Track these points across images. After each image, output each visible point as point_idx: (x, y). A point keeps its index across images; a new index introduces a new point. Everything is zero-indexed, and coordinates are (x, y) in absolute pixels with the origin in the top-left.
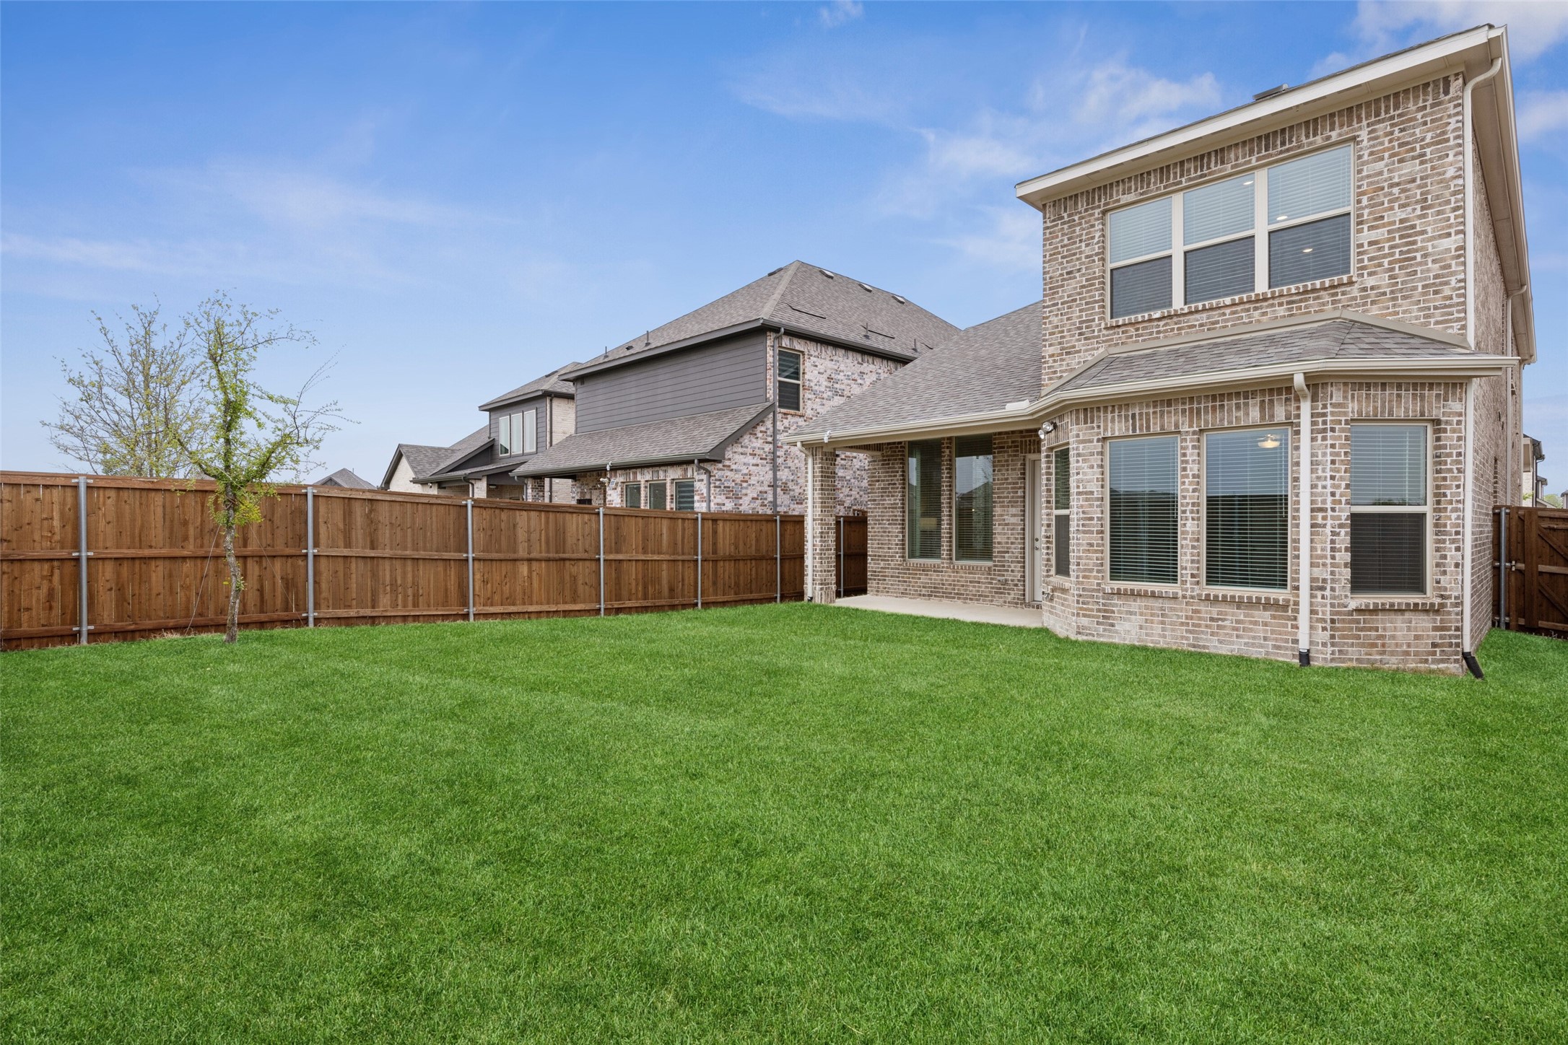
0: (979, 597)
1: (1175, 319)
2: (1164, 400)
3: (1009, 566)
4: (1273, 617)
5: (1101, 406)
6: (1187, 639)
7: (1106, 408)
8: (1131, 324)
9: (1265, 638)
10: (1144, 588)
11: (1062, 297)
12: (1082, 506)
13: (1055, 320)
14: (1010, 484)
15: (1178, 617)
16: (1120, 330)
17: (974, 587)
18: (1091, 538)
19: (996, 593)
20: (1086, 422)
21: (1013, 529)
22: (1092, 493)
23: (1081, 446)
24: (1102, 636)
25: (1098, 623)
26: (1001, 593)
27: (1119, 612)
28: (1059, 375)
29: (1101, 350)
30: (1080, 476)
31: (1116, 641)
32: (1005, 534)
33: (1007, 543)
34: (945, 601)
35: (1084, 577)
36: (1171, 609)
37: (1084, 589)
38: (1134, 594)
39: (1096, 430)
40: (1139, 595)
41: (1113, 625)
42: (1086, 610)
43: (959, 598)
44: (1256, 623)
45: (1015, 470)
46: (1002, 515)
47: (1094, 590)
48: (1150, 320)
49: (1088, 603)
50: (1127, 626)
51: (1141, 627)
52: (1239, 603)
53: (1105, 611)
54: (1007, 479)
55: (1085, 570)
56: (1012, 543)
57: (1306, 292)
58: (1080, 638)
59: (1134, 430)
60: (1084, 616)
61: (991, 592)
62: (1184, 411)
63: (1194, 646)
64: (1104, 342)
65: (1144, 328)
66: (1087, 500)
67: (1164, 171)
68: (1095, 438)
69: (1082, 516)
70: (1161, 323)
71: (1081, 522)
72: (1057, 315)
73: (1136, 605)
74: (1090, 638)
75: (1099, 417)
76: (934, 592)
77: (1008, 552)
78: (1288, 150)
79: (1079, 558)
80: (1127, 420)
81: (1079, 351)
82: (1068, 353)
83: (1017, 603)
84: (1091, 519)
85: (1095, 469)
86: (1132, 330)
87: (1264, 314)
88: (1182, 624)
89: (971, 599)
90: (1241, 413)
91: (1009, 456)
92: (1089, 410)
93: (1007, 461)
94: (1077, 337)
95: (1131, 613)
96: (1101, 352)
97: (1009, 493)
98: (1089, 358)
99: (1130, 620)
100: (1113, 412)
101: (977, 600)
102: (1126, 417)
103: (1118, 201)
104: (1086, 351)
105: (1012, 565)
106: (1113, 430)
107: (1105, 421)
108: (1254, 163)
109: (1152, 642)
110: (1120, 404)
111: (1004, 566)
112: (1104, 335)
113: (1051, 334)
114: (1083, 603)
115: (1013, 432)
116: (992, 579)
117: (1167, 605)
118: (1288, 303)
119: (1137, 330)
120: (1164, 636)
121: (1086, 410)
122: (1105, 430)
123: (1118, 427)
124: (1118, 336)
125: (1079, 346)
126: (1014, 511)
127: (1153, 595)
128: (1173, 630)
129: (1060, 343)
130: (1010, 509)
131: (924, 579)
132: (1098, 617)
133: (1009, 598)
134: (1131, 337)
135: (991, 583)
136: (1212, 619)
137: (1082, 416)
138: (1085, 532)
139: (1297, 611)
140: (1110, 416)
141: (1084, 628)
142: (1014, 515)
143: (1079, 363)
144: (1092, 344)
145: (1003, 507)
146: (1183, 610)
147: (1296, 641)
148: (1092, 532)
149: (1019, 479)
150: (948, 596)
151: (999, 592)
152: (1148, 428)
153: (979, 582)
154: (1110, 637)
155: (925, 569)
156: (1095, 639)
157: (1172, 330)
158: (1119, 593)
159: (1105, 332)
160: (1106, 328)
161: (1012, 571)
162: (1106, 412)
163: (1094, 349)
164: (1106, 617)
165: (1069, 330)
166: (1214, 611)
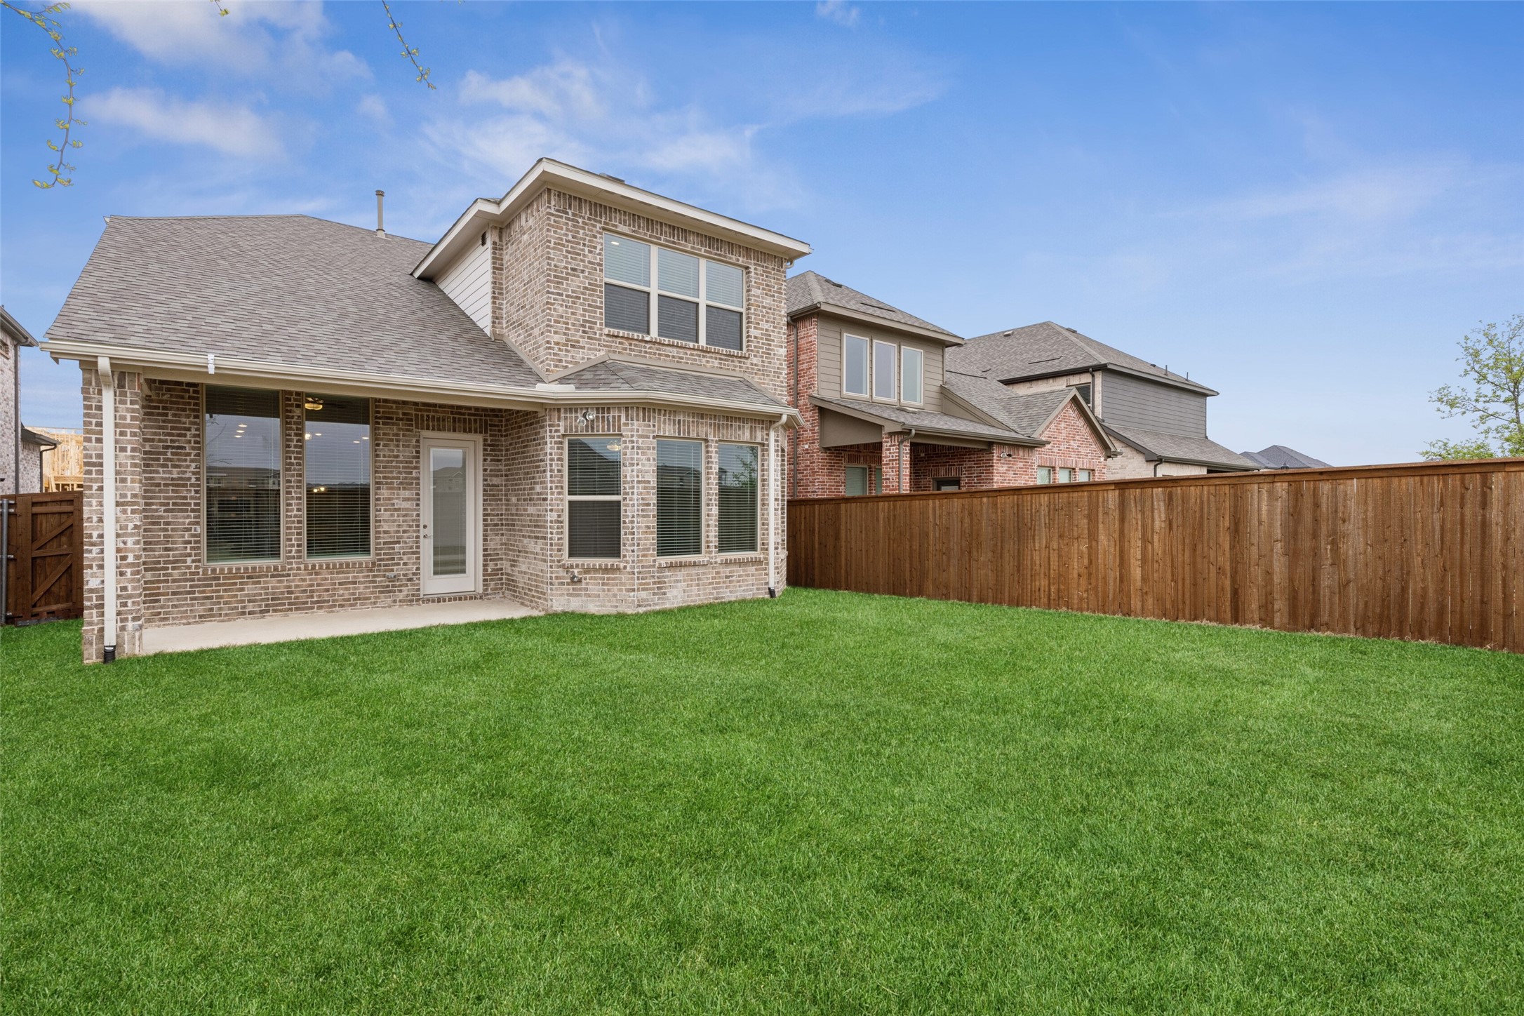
0: (354, 601)
1: (657, 346)
2: (700, 413)
3: (401, 559)
4: (757, 570)
5: (657, 408)
6: (712, 594)
7: (660, 410)
8: (628, 338)
9: (753, 585)
10: (688, 560)
11: (566, 290)
12: (641, 493)
13: (561, 310)
14: (401, 462)
15: (708, 578)
16: (618, 340)
17: (346, 589)
18: (648, 522)
19: (381, 592)
20: (644, 420)
21: (406, 515)
22: (649, 482)
23: (640, 440)
24: (657, 604)
25: (654, 594)
26: (390, 592)
27: (670, 582)
28: (564, 364)
29: (602, 353)
30: (640, 467)
31: (668, 606)
32: (394, 521)
33: (398, 532)
34: (294, 615)
35: (643, 556)
36: (704, 574)
37: (643, 567)
38: (681, 565)
39: (652, 428)
40: (685, 566)
41: (665, 594)
42: (644, 584)
43: (319, 608)
44: (748, 575)
45: (408, 446)
46: (389, 499)
47: (650, 566)
48: (642, 341)
49: (646, 578)
50: (675, 592)
51: (684, 591)
52: (740, 563)
53: (659, 583)
54: (397, 456)
55: (644, 550)
56: (405, 532)
57: (730, 355)
58: (641, 610)
59: (679, 433)
60: (643, 590)
61: (373, 593)
62: (711, 424)
63: (717, 598)
64: (605, 346)
65: (636, 345)
66: (645, 488)
67: (650, 222)
68: (651, 435)
69: (641, 502)
70: (648, 346)
71: (641, 508)
72: (562, 305)
73: (680, 574)
74: (649, 608)
75: (654, 418)
76: (272, 606)
77: (399, 543)
78: (720, 255)
79: (639, 539)
80: (674, 424)
81: (583, 348)
82: (573, 346)
83: (411, 601)
84: (648, 505)
85: (651, 462)
86: (626, 343)
87: (708, 362)
88: (710, 583)
89: (341, 606)
90: (741, 433)
91: (400, 430)
92: (648, 409)
93: (397, 435)
94: (581, 333)
95: (677, 581)
96: (601, 354)
97: (400, 473)
98: (592, 357)
99: (676, 587)
100: (665, 415)
101: (351, 605)
102: (674, 421)
103: (616, 226)
104: (590, 349)
105: (405, 557)
106: (664, 431)
107: (659, 422)
108: (702, 253)
109: (692, 601)
110: (670, 409)
111: (393, 559)
112: (604, 340)
113: (556, 322)
114: (642, 579)
115: (404, 403)
116: (374, 576)
117: (701, 570)
118: (720, 359)
119: (630, 345)
120: (699, 595)
121: (644, 409)
122: (659, 429)
123: (668, 429)
124: (615, 344)
125: (583, 342)
126: (407, 494)
127: (695, 565)
128: (704, 589)
129: (565, 334)
130: (402, 492)
131: (250, 589)
132: (654, 589)
133: (401, 596)
134: (626, 349)
135: (374, 582)
136: (727, 577)
137: (641, 414)
138: (644, 516)
139: (768, 564)
140: (662, 418)
141: (643, 600)
142: (405, 499)
143: (583, 358)
144: (595, 344)
145: (392, 489)
146: (711, 572)
147: (767, 583)
148: (649, 516)
149: (414, 457)
150: (299, 606)
151: (386, 591)
152: (689, 433)
153: (355, 583)
154: (663, 604)
155: (253, 575)
156: (653, 608)
157: (655, 354)
158: (671, 566)
159: (604, 337)
160: (608, 335)
161: (405, 564)
162: (659, 414)
163: (596, 350)
164: (660, 588)
165: (574, 325)
166: (727, 570)
